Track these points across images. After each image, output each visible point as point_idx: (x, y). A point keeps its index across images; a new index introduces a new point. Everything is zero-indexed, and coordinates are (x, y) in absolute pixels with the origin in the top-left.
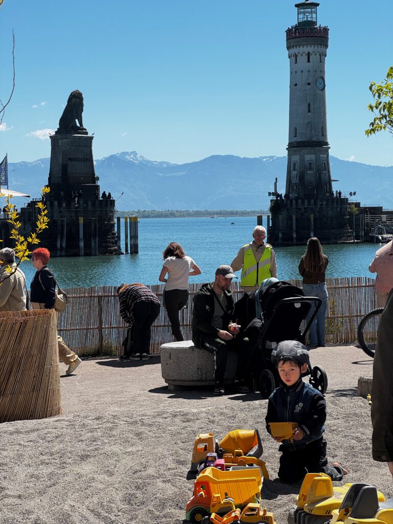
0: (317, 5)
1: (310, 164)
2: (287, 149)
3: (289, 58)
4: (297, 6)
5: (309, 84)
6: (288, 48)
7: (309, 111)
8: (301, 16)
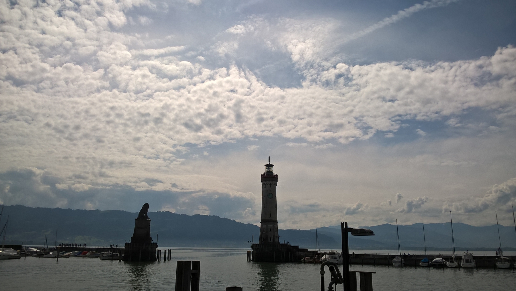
0: (274, 165)
1: (264, 229)
4: (265, 165)
5: (265, 196)
6: (262, 181)
7: (265, 207)
8: (267, 169)
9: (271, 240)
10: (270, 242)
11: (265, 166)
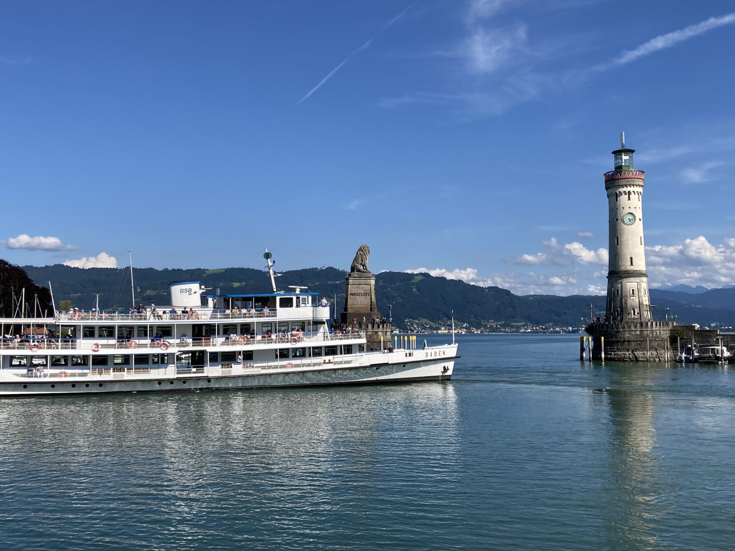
1: (618, 291)
2: (607, 277)
3: (608, 197)
4: (614, 153)
5: (617, 220)
6: (607, 189)
7: (617, 244)
8: (615, 162)
9: (636, 314)
10: (633, 316)
11: (613, 155)
